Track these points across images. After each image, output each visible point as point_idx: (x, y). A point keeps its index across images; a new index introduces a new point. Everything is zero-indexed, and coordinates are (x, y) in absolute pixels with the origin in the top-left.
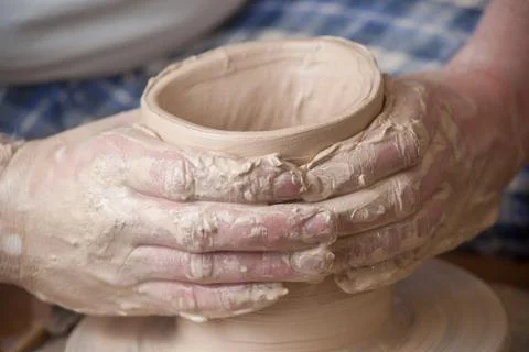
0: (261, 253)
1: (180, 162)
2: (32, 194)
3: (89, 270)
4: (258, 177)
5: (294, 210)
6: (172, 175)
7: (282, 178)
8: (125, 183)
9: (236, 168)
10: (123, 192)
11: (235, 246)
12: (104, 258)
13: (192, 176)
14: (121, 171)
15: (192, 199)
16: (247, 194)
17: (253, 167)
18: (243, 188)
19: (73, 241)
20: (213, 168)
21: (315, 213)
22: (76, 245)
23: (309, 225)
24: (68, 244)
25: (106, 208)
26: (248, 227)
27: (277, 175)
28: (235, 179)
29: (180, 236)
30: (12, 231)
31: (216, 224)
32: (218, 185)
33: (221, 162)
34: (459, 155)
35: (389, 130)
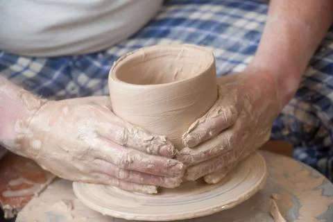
0: (150, 175)
1: (123, 129)
2: (50, 125)
3: (72, 163)
4: (154, 143)
5: (168, 160)
6: (119, 134)
7: (164, 147)
8: (96, 132)
9: (146, 137)
10: (95, 135)
11: (140, 170)
12: (80, 159)
13: (127, 136)
14: (96, 126)
15: (125, 146)
16: (148, 150)
17: (153, 139)
18: (147, 146)
19: (67, 150)
20: (136, 135)
21: (176, 164)
22: (68, 152)
23: (173, 168)
24: (64, 150)
25: (86, 140)
26: (147, 164)
27: (162, 145)
28: (144, 141)
29: (116, 160)
30: (37, 138)
31: (133, 159)
32: (137, 143)
33: (141, 133)
34: (252, 118)
35: (219, 111)
